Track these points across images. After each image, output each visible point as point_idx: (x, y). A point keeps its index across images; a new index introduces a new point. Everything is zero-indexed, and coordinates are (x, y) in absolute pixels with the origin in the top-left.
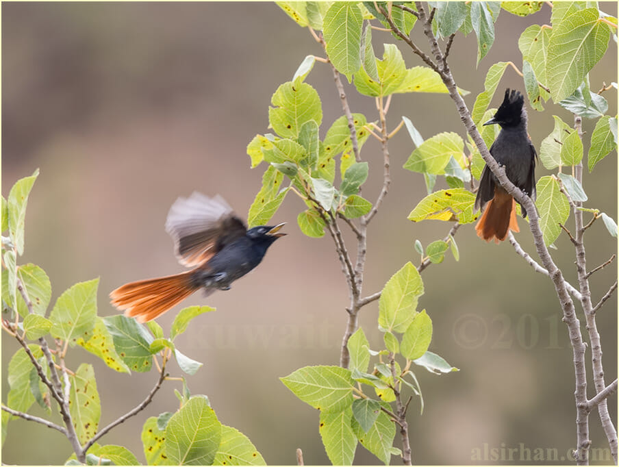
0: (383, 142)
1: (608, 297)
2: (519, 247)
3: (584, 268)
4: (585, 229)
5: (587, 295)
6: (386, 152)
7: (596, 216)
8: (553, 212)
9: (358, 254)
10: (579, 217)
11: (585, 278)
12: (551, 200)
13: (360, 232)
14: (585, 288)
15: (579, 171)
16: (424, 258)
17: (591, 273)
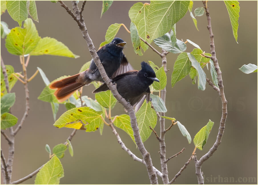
0: (25, 84)
1: (180, 174)
2: (124, 145)
3: (165, 156)
4: (166, 131)
5: (166, 173)
6: (27, 90)
7: (174, 123)
8: (146, 121)
9: (9, 154)
10: (162, 123)
11: (165, 163)
12: (145, 114)
13: (10, 140)
14: (165, 169)
15: (163, 94)
16: (51, 155)
17: (169, 159)
